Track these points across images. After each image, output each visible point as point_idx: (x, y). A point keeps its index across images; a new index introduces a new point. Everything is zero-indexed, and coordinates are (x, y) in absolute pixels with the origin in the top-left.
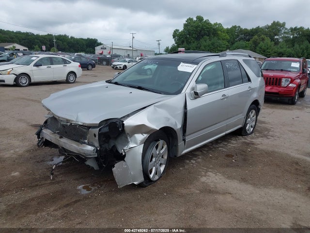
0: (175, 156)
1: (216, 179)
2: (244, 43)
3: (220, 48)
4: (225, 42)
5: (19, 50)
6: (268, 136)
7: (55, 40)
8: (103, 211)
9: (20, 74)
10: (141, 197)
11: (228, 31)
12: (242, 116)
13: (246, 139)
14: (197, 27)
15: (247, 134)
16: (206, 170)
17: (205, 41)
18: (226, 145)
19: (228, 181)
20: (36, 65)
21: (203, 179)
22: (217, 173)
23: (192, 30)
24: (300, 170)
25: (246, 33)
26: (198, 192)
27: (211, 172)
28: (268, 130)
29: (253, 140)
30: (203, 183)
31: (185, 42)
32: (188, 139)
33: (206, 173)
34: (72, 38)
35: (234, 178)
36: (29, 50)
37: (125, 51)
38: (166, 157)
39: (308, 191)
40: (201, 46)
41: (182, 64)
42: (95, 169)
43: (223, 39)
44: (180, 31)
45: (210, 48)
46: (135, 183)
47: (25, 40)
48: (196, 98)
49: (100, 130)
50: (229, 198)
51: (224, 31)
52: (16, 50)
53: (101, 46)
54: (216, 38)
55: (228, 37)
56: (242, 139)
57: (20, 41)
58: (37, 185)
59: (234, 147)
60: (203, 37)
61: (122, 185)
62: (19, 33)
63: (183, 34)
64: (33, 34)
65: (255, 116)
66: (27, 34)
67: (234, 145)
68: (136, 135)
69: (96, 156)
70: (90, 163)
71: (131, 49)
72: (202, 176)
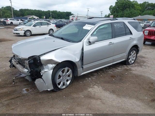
0: (77, 76)
1: (97, 90)
2: (149, 11)
3: (135, 14)
4: (138, 11)
5: (35, 18)
6: (142, 65)
7: (51, 13)
8: (28, 104)
9: (26, 30)
10: (51, 97)
11: (141, 5)
12: (125, 54)
13: (127, 67)
14: (122, 4)
15: (129, 64)
16: (94, 84)
17: (127, 11)
18: (114, 70)
19: (104, 91)
20: (34, 26)
21: (90, 90)
22: (100, 86)
23: (120, 6)
24: (152, 88)
25: (152, 6)
26: (83, 97)
27: (96, 85)
28: (144, 62)
29: (131, 68)
30: (89, 92)
31: (116, 12)
32: (85, 67)
33: (93, 86)
34: (59, 12)
35: (108, 90)
36: (40, 18)
37: (84, 18)
38: (71, 76)
39: (150, 101)
40: (124, 14)
41: (87, 25)
42: (30, 81)
43: (138, 10)
44: (113, 6)
45: (129, 15)
46: (48, 90)
47: (38, 13)
48: (90, 45)
49: (29, 61)
50: (99, 102)
51: (138, 5)
52: (34, 18)
53: (72, 16)
54: (133, 9)
55: (140, 8)
56: (125, 67)
57: (36, 14)
58: (5, 87)
59: (118, 71)
60: (126, 9)
61: (41, 90)
62: (35, 10)
63: (115, 7)
64: (41, 11)
65: (135, 54)
66: (39, 11)
67: (119, 70)
68: (49, 65)
69: (30, 74)
70: (27, 78)
71: (87, 16)
72: (90, 88)
